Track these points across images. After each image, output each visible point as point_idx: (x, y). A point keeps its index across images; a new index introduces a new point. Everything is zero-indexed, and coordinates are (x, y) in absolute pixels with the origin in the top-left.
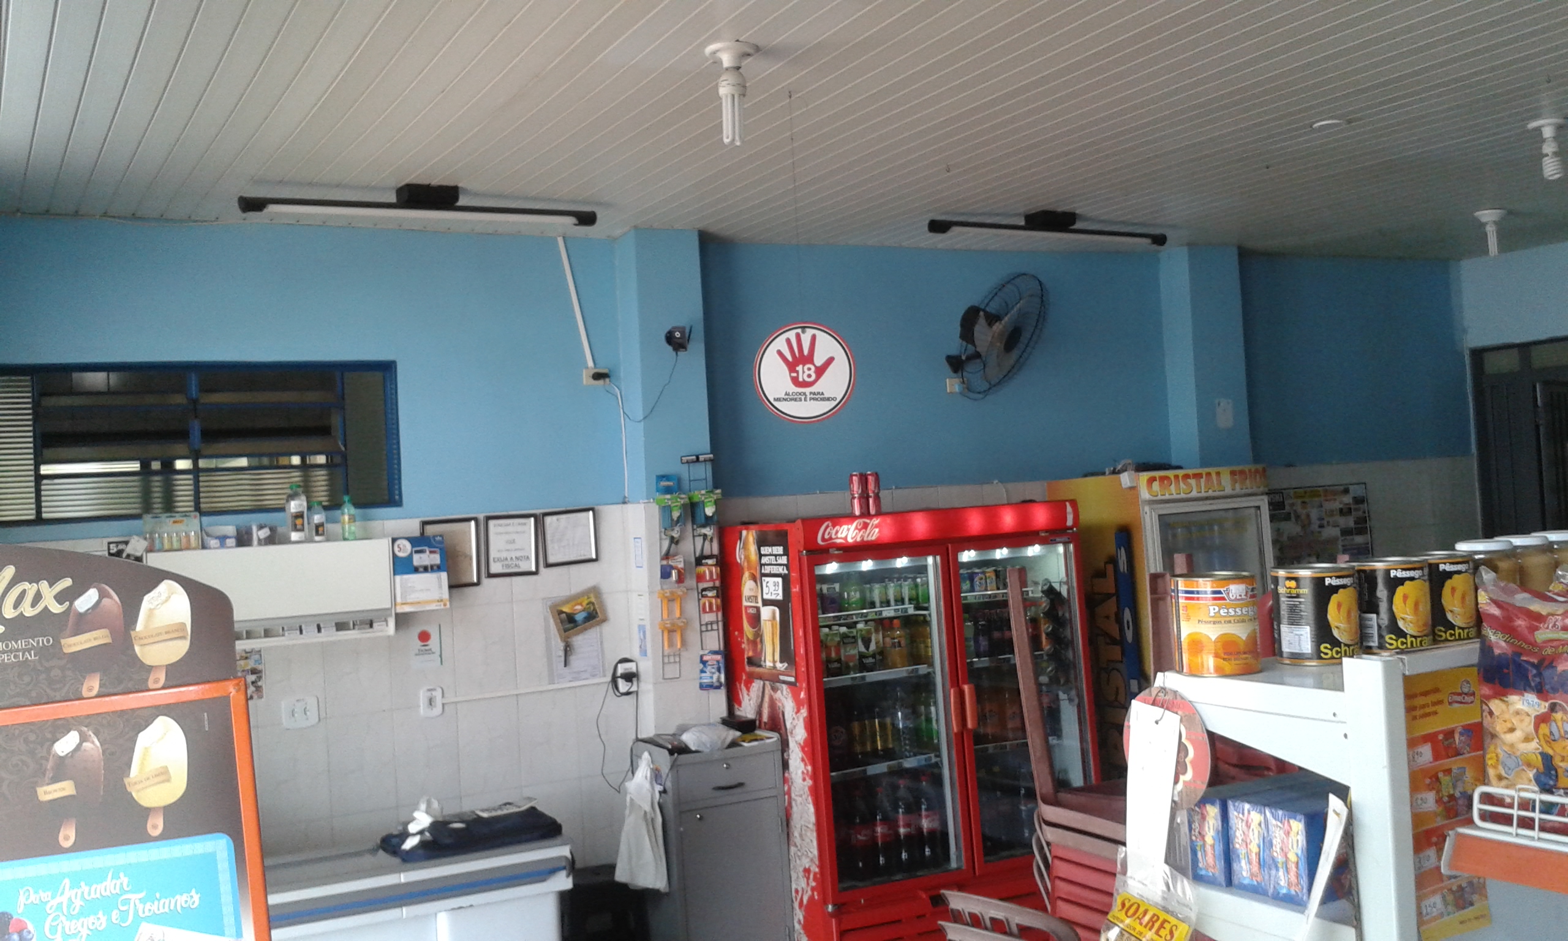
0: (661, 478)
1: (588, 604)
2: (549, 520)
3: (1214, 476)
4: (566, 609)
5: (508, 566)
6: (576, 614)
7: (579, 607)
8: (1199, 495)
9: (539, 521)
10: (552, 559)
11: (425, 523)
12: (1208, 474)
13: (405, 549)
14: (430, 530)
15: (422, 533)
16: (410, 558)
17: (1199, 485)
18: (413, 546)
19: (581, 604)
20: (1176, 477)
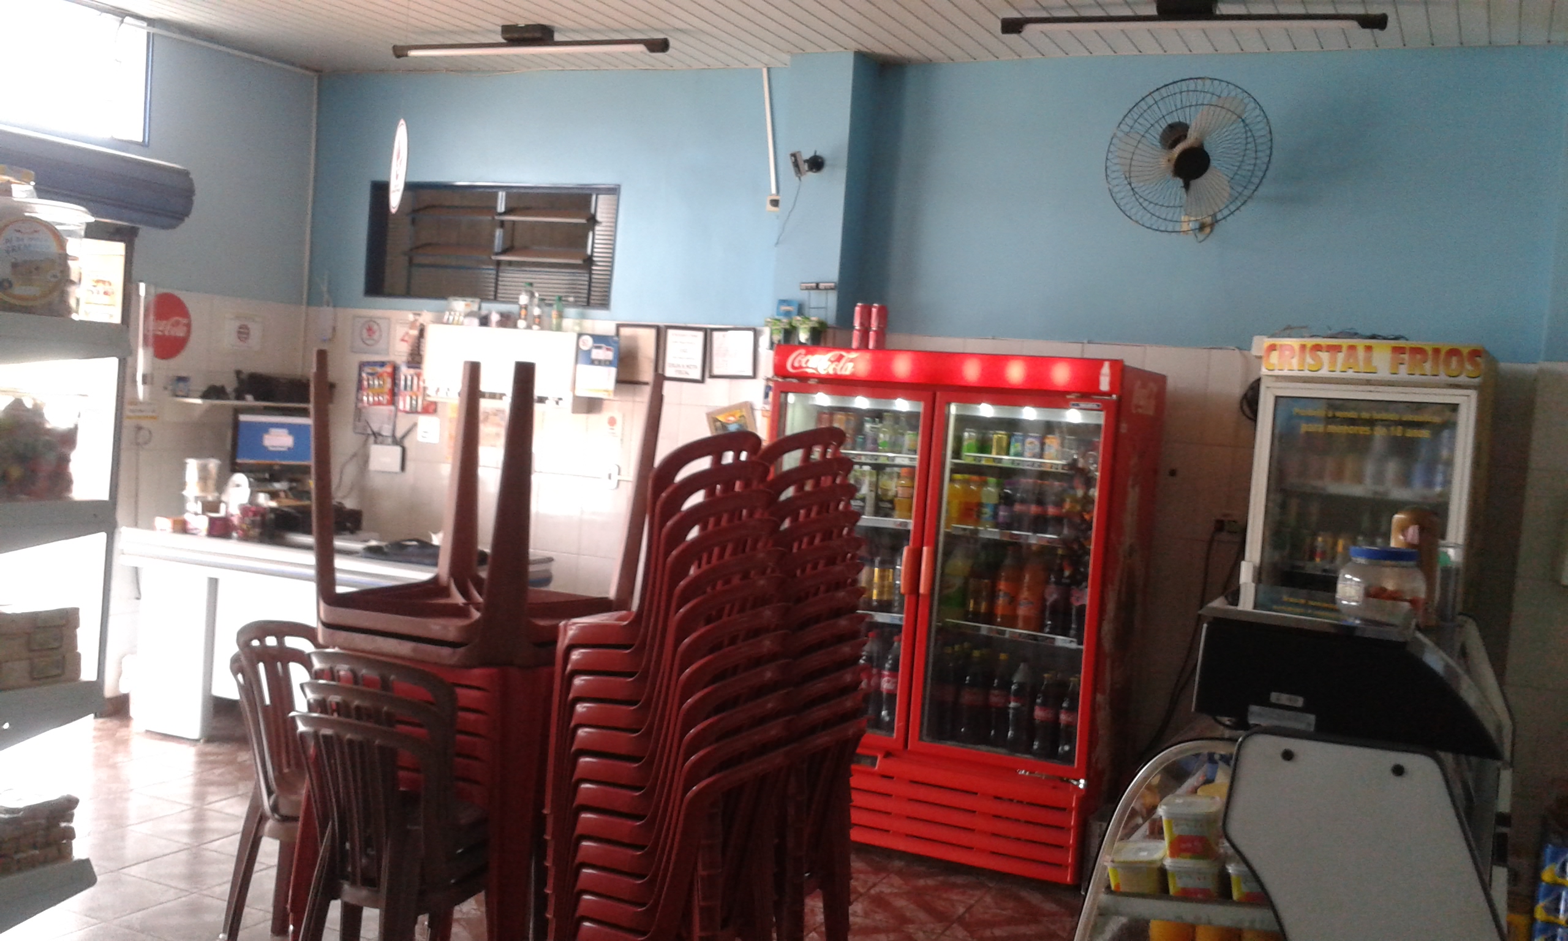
0: (783, 302)
1: (740, 417)
2: (716, 334)
3: (1361, 353)
4: (721, 418)
5: (680, 372)
6: (728, 424)
7: (732, 419)
8: (1333, 375)
9: (708, 334)
10: (716, 372)
11: (619, 326)
12: (1352, 348)
13: (587, 343)
14: (624, 331)
15: (618, 334)
16: (589, 352)
17: (1333, 362)
18: (595, 341)
19: (733, 416)
20: (1303, 347)
